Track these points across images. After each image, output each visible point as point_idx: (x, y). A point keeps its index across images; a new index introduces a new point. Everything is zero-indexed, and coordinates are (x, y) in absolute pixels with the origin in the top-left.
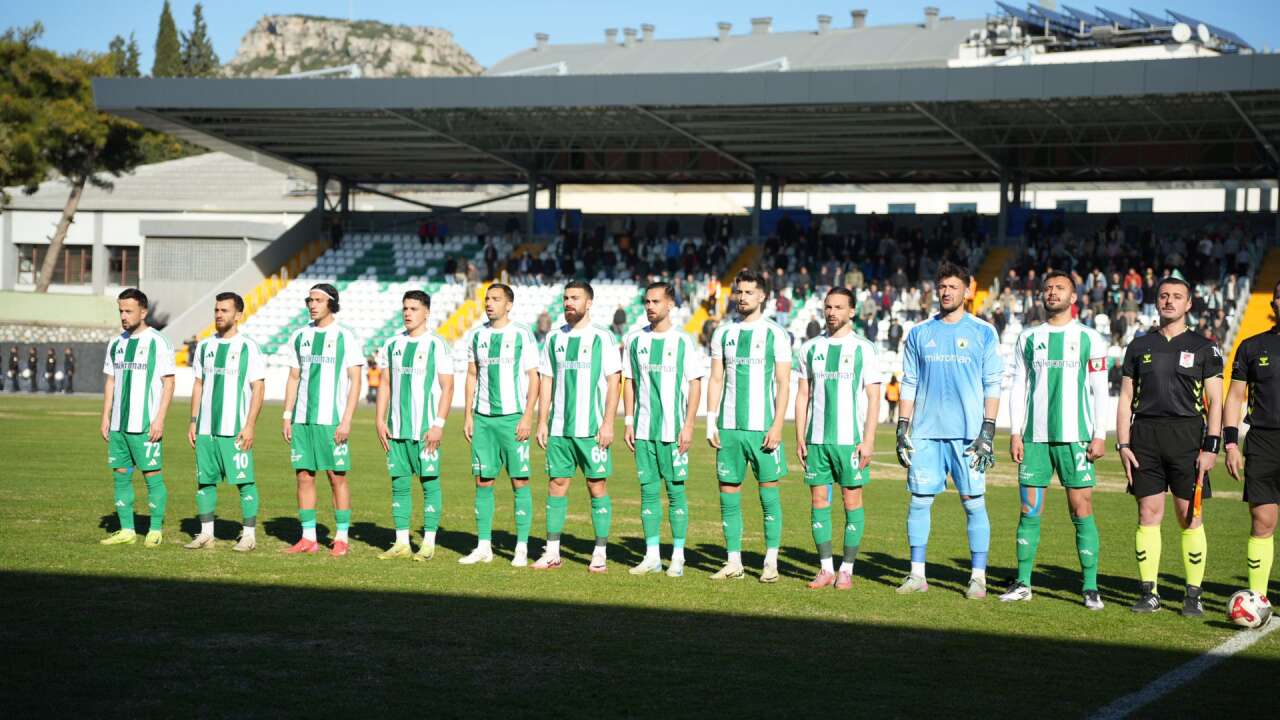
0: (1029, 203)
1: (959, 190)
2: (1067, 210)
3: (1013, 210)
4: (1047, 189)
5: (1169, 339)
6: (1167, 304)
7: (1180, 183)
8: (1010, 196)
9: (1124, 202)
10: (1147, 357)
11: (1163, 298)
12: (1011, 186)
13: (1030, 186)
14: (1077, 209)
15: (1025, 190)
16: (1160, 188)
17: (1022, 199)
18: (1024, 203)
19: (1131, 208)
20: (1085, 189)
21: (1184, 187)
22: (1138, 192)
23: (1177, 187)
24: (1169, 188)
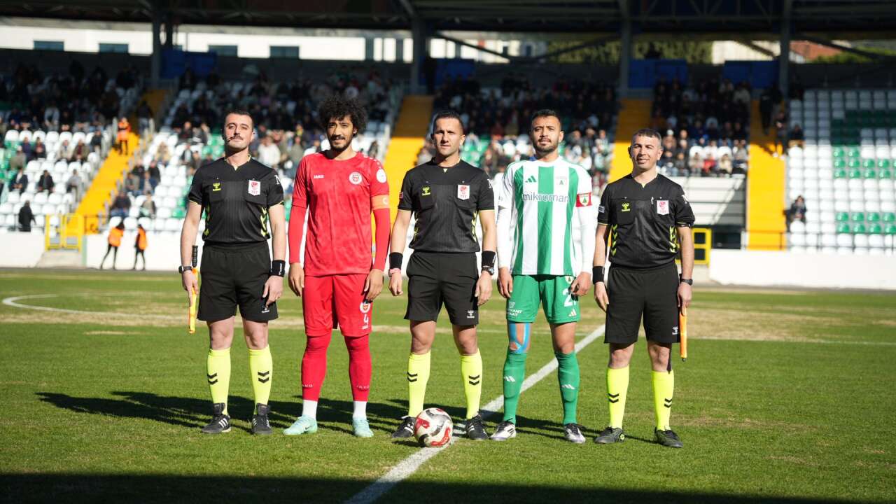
0: (181, 46)
1: (109, 28)
2: (219, 53)
3: (166, 51)
4: (199, 32)
5: (236, 168)
6: (235, 134)
7: (325, 31)
8: (163, 37)
9: (273, 49)
10: (216, 185)
11: (230, 128)
12: (163, 27)
13: (181, 27)
14: (228, 53)
15: (177, 32)
16: (306, 35)
17: (174, 42)
18: (177, 46)
19: (279, 54)
20: (236, 33)
21: (328, 35)
22: (286, 39)
23: (322, 35)
24: (314, 35)
